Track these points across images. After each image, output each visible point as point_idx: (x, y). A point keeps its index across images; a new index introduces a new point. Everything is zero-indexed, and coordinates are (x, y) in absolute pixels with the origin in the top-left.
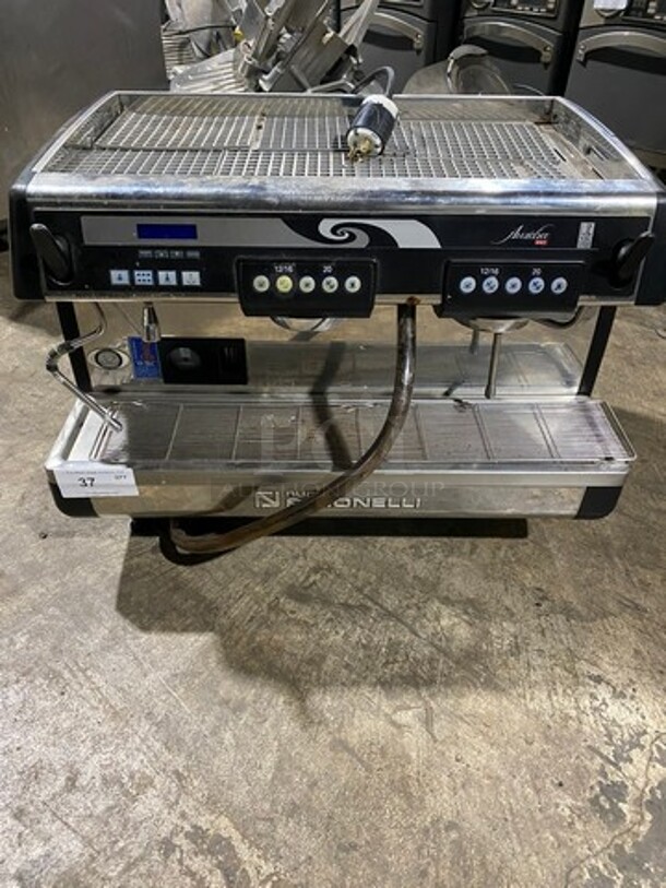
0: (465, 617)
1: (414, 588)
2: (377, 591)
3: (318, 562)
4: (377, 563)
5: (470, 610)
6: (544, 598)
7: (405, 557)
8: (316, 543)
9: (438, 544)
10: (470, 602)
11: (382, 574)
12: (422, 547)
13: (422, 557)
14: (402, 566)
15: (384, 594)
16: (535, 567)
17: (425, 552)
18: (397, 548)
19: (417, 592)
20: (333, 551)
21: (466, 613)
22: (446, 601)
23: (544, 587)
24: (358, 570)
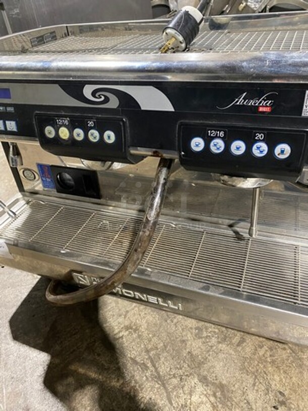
0: (212, 399)
1: (184, 362)
2: (158, 355)
3: (132, 322)
4: (169, 334)
5: (218, 394)
6: (283, 403)
7: (189, 335)
8: (137, 309)
9: (217, 330)
10: (222, 387)
11: (167, 344)
12: (204, 330)
13: (202, 338)
14: (184, 341)
15: (163, 359)
16: (285, 372)
17: (205, 334)
18: (186, 326)
19: (186, 366)
20: (144, 317)
21: (214, 395)
22: (204, 380)
23: (286, 393)
24: (154, 336)
